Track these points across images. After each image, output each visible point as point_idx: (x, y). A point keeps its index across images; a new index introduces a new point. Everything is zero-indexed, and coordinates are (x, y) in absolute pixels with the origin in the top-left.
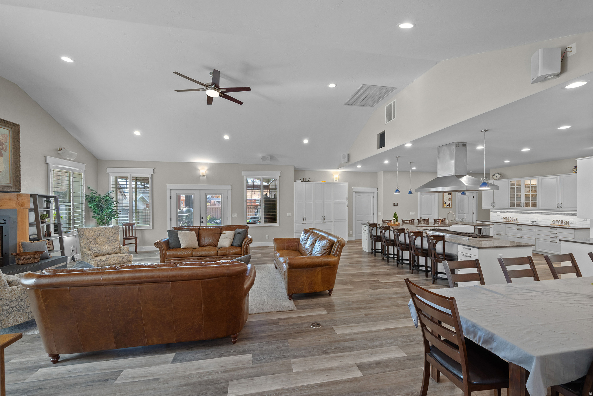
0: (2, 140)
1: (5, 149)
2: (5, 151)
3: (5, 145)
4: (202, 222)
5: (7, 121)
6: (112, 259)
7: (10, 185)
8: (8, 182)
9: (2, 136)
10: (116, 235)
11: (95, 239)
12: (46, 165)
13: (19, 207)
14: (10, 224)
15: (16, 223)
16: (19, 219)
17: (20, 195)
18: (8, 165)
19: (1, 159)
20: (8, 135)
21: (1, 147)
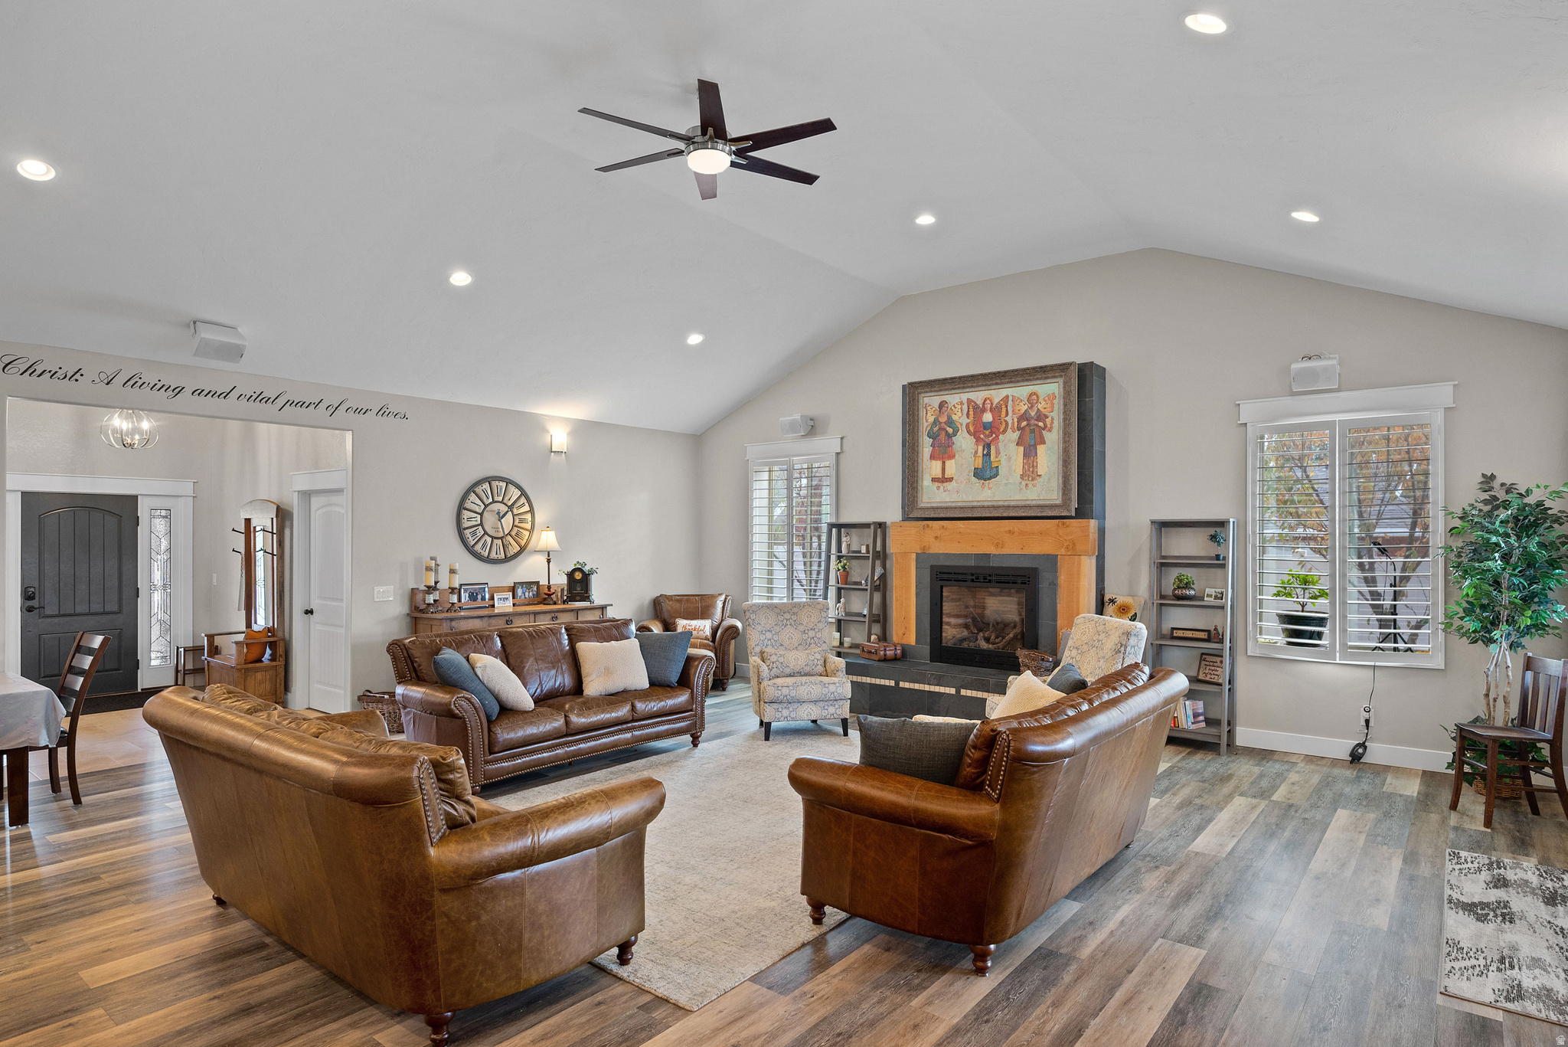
1: (1049, 426)
2: (1050, 430)
3: (1050, 418)
7: (1058, 502)
12: (1243, 429)
13: (1063, 551)
14: (1044, 586)
15: (1054, 585)
16: (1062, 578)
17: (1063, 524)
18: (1055, 458)
19: (1041, 449)
20: (1057, 395)
21: (1041, 424)
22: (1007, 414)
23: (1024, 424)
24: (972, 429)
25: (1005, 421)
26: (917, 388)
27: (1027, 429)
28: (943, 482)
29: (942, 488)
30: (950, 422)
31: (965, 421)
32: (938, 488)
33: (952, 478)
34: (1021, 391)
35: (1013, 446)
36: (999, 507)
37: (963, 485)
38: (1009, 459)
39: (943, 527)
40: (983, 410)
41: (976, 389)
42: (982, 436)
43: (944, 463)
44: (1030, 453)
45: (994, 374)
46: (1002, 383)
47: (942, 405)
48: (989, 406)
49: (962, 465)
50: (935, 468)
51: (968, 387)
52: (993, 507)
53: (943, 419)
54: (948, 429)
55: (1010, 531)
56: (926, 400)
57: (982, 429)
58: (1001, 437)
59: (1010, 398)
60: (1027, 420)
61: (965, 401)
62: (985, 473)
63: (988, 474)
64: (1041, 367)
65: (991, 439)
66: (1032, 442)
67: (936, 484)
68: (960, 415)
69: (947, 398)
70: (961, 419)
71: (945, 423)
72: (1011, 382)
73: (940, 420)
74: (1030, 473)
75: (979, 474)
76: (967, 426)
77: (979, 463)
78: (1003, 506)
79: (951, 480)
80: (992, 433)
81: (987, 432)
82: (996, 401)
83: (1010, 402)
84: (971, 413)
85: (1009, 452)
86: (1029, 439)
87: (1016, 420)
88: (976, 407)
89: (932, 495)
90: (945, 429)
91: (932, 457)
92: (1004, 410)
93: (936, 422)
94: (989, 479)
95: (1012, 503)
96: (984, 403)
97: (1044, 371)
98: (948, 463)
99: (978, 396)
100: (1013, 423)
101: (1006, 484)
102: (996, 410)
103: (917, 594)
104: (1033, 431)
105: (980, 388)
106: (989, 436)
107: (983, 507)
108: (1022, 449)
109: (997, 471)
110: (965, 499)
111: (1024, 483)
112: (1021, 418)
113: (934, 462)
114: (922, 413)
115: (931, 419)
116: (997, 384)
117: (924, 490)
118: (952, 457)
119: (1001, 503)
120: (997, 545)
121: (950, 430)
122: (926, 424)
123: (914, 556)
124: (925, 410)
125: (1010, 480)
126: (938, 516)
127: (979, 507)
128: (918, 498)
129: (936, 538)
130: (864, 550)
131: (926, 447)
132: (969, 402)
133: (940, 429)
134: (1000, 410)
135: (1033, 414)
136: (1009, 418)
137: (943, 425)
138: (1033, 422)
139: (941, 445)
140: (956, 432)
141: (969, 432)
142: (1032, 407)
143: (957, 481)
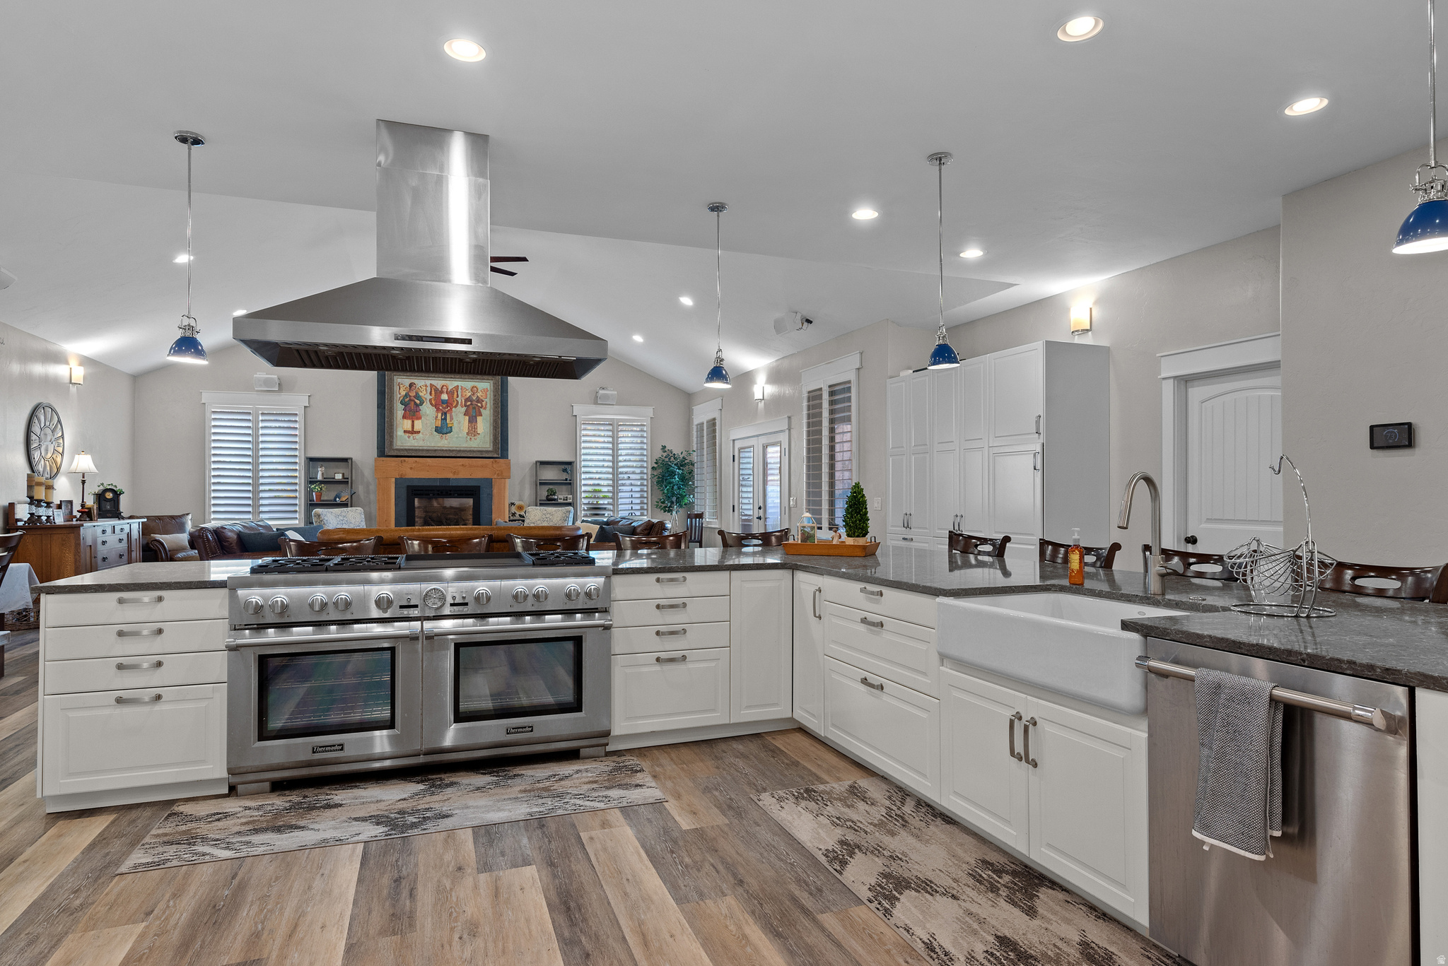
0: (482, 396)
1: (484, 406)
2: (485, 408)
3: (485, 402)
7: (493, 449)
8: (488, 446)
9: (481, 392)
12: (573, 417)
13: (495, 476)
14: (483, 496)
15: (490, 496)
16: (495, 491)
17: (496, 461)
18: (488, 425)
19: (479, 419)
20: (489, 389)
21: (479, 405)
22: (458, 397)
23: (469, 403)
24: (433, 402)
25: (457, 400)
27: (471, 407)
28: (412, 434)
29: (411, 437)
30: (417, 396)
31: (429, 397)
32: (409, 437)
35: (461, 416)
36: (453, 451)
38: (459, 423)
39: (416, 462)
40: (442, 392)
42: (441, 408)
43: (413, 422)
44: (473, 420)
47: (411, 385)
48: (445, 390)
50: (407, 424)
51: (432, 377)
52: (449, 450)
53: (413, 394)
54: (416, 400)
55: (463, 465)
56: (399, 380)
57: (441, 403)
58: (453, 409)
59: (460, 387)
60: (471, 401)
61: (428, 385)
62: (443, 430)
63: (445, 430)
65: (447, 410)
66: (474, 414)
67: (407, 435)
69: (415, 381)
70: (424, 394)
71: (413, 396)
72: (461, 378)
73: (410, 394)
74: (472, 431)
75: (438, 430)
76: (430, 400)
77: (439, 424)
78: (456, 450)
79: (419, 432)
80: (448, 406)
81: (444, 406)
82: (450, 388)
83: (460, 390)
84: (433, 392)
85: (459, 419)
86: (472, 413)
87: (463, 401)
88: (436, 389)
89: (402, 440)
90: (414, 401)
91: (404, 417)
92: (456, 394)
93: (406, 395)
94: (446, 434)
95: (462, 449)
96: (442, 388)
98: (416, 422)
100: (462, 402)
102: (450, 393)
103: (396, 505)
104: (475, 408)
106: (445, 408)
107: (443, 450)
108: (467, 417)
109: (451, 429)
110: (428, 445)
111: (469, 438)
112: (467, 400)
113: (405, 421)
114: (396, 388)
115: (403, 393)
116: (451, 378)
117: (398, 438)
118: (419, 418)
119: (453, 449)
120: (454, 473)
121: (418, 402)
122: (399, 396)
123: (394, 480)
125: (460, 435)
126: (410, 455)
127: (440, 450)
128: (391, 443)
129: (411, 468)
130: (339, 477)
131: (399, 411)
132: (432, 385)
133: (410, 400)
134: (453, 393)
135: (474, 398)
136: (459, 399)
137: (412, 398)
138: (474, 403)
139: (410, 410)
140: (422, 403)
141: (431, 404)
142: (473, 395)
143: (422, 434)
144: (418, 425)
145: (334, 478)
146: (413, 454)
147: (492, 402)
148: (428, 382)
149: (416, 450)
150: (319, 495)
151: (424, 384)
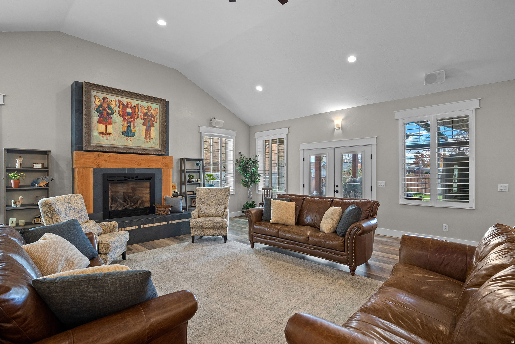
0: (154, 113)
1: (156, 120)
2: (156, 122)
3: (156, 117)
4: (337, 192)
5: (156, 98)
6: (206, 222)
7: (160, 149)
8: (158, 147)
9: (154, 110)
10: (225, 197)
11: (207, 199)
12: (200, 133)
13: (164, 167)
14: (157, 180)
15: (161, 180)
16: (164, 177)
17: (164, 157)
18: (158, 133)
19: (153, 128)
20: (158, 109)
21: (152, 119)
22: (138, 112)
23: (146, 117)
24: (121, 113)
25: (138, 114)
26: (90, 86)
27: (147, 120)
28: (105, 135)
29: (105, 137)
30: (109, 108)
31: (118, 109)
32: (103, 137)
33: (111, 134)
34: (145, 104)
35: (141, 125)
36: (136, 149)
37: (117, 138)
38: (139, 130)
39: (110, 156)
40: (127, 107)
41: (123, 97)
42: (127, 118)
43: (106, 127)
44: (148, 129)
45: (134, 93)
46: (137, 98)
47: (104, 99)
48: (130, 106)
49: (116, 129)
50: (101, 127)
51: (120, 95)
52: (133, 149)
53: (105, 105)
54: (108, 110)
55: (143, 159)
56: (95, 94)
57: (126, 115)
58: (135, 120)
59: (140, 106)
60: (147, 116)
62: (128, 134)
63: (129, 134)
64: (154, 98)
65: (131, 120)
66: (149, 125)
67: (102, 135)
68: (115, 106)
69: (108, 96)
70: (116, 108)
71: (106, 107)
72: (141, 99)
73: (104, 105)
74: (148, 137)
75: (124, 134)
76: (119, 112)
77: (125, 129)
78: (138, 149)
79: (110, 134)
80: (131, 117)
81: (129, 117)
82: (133, 105)
83: (140, 108)
84: (121, 106)
85: (139, 128)
87: (142, 115)
88: (123, 105)
90: (106, 110)
91: (99, 122)
92: (137, 109)
93: (100, 106)
94: (130, 137)
95: (142, 148)
96: (127, 104)
97: (155, 99)
98: (108, 127)
99: (125, 100)
100: (141, 116)
101: (138, 140)
102: (133, 108)
103: (94, 188)
104: (149, 121)
105: (125, 97)
106: (130, 119)
107: (129, 148)
108: (145, 127)
109: (134, 134)
110: (118, 144)
111: (146, 140)
112: (144, 115)
113: (100, 125)
114: (92, 99)
115: (98, 104)
116: (134, 98)
117: (94, 137)
118: (111, 124)
119: (136, 147)
120: (138, 165)
121: (110, 112)
122: (94, 105)
123: (92, 169)
124: (94, 98)
125: (140, 139)
126: (104, 150)
127: (127, 148)
128: (89, 141)
129: (106, 161)
130: (38, 166)
131: (95, 117)
132: (120, 101)
133: (103, 109)
134: (135, 109)
135: (149, 114)
136: (139, 113)
137: (105, 108)
138: (149, 117)
139: (104, 117)
140: (113, 113)
141: (120, 114)
142: (149, 112)
143: (113, 135)
144: (110, 129)
145: (33, 167)
146: (107, 150)
147: (161, 118)
148: (118, 99)
149: (109, 147)
150: (17, 182)
151: (114, 99)
